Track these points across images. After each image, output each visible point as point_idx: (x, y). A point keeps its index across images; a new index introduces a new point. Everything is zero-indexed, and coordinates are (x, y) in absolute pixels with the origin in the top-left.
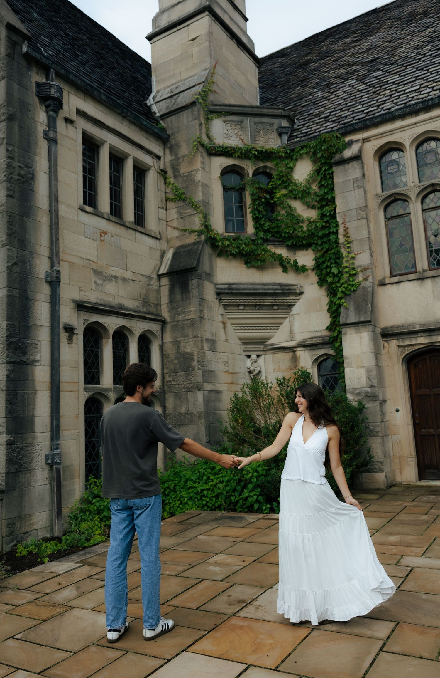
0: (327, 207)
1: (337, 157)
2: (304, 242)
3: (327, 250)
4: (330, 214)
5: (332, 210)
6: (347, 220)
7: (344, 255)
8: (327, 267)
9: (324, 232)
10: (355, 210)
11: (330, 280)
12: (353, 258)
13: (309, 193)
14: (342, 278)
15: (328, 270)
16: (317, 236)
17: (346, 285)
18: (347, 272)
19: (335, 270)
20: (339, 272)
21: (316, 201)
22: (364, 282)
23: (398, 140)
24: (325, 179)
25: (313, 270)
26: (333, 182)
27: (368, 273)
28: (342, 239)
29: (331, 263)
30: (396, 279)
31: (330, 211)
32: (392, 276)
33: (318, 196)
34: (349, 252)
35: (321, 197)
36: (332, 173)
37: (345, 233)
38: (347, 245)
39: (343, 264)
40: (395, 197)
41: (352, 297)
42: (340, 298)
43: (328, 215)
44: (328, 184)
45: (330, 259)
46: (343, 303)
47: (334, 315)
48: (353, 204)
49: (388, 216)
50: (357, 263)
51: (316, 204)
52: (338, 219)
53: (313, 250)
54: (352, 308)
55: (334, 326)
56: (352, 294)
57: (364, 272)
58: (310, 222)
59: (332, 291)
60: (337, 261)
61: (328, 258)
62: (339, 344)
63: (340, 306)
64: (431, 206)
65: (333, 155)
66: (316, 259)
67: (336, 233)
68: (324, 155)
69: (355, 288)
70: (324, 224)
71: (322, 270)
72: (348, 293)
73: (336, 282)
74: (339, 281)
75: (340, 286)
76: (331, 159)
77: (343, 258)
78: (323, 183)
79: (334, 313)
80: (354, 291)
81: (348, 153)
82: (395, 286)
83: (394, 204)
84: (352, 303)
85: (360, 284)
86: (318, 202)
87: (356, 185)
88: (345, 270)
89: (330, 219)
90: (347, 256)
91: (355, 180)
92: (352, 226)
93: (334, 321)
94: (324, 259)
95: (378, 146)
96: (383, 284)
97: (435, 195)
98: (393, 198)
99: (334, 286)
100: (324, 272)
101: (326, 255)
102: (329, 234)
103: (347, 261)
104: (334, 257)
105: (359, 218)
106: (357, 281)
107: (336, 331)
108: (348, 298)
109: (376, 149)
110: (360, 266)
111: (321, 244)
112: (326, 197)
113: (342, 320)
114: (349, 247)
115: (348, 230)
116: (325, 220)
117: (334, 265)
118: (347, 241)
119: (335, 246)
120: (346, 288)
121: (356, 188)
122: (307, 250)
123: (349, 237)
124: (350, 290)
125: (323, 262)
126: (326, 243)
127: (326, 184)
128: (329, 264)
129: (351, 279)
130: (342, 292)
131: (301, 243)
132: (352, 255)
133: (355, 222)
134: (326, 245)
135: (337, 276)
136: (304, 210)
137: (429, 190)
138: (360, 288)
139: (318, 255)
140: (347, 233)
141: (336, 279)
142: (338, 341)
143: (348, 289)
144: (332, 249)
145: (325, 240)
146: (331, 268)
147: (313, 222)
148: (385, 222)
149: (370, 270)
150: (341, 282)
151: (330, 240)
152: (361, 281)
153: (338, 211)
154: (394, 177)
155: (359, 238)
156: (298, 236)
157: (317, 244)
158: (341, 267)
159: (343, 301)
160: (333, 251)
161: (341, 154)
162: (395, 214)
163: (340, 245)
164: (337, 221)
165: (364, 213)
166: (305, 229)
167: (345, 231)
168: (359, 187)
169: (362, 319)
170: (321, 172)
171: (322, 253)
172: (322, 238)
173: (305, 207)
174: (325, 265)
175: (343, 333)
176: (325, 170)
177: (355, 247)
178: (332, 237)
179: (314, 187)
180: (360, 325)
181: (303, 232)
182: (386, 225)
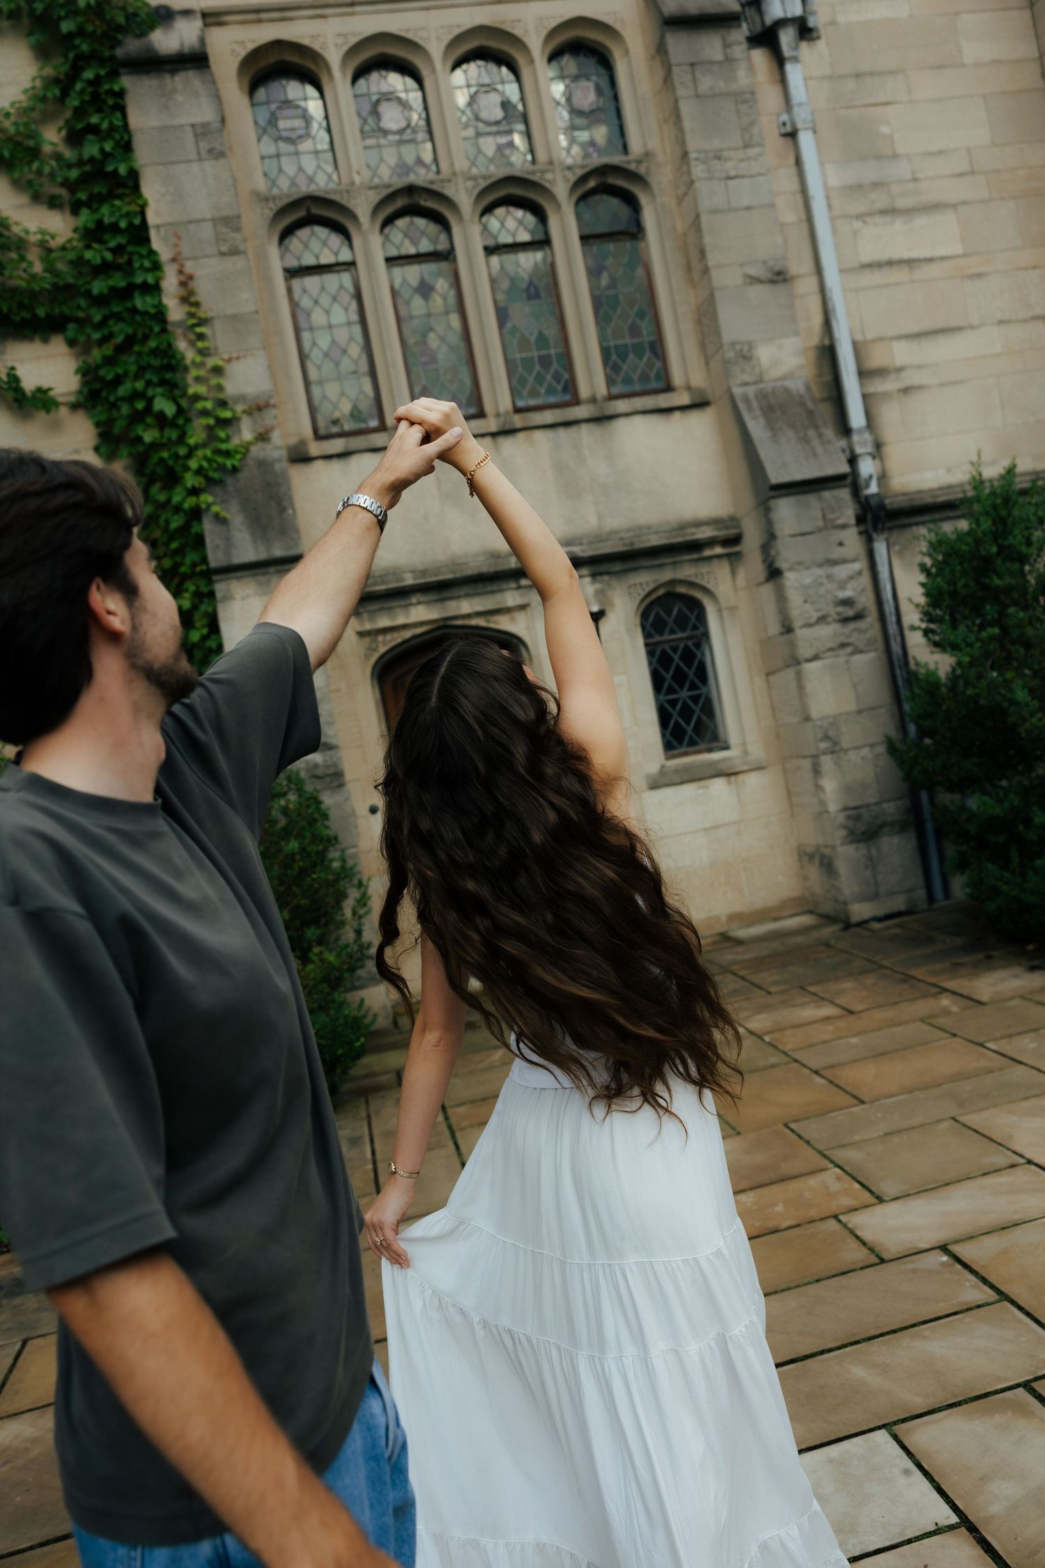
0: (117, 203)
1: (131, 46)
2: (41, 312)
3: (130, 341)
4: (131, 225)
5: (135, 214)
6: (186, 251)
7: (188, 362)
8: (135, 395)
9: (111, 283)
10: (209, 225)
11: (148, 437)
12: (218, 371)
13: (35, 153)
14: (189, 429)
15: (140, 405)
16: (88, 294)
17: (208, 452)
18: (205, 413)
19: (164, 406)
20: (180, 411)
21: (65, 184)
22: (260, 445)
23: (306, 42)
24: (99, 110)
25: (75, 407)
26: (126, 126)
27: (268, 418)
28: (175, 312)
29: (149, 383)
30: (337, 445)
31: (128, 214)
32: (318, 436)
33: (70, 166)
34: (202, 352)
35: (88, 168)
36: (121, 94)
37: (183, 292)
38: (198, 330)
39: (186, 387)
40: (308, 209)
41: (230, 488)
42: (195, 492)
43: (123, 224)
44: (112, 129)
45: (142, 369)
46: (209, 506)
47: (174, 545)
48: (202, 206)
49: (293, 263)
50: (232, 387)
51: (63, 192)
52: (156, 244)
53: (71, 343)
54: (237, 520)
55: (176, 581)
56: (229, 480)
57: (256, 414)
58: (50, 250)
59: (160, 470)
60: (168, 376)
61: (133, 368)
62: (205, 631)
63: (196, 514)
64: (403, 252)
65: (120, 37)
66: (88, 373)
67: (154, 289)
68: (90, 28)
69: (236, 463)
70: (109, 256)
71: (114, 406)
72: (216, 475)
73: (168, 445)
74: (181, 439)
75: (189, 455)
76: (112, 47)
77: (186, 369)
78: (94, 119)
79: (171, 538)
80: (235, 470)
81: (167, 41)
82: (336, 465)
83: (304, 233)
84: (234, 506)
85: (247, 450)
86: (71, 186)
87: (204, 146)
88: (199, 405)
89: (129, 242)
90: (201, 365)
91: (201, 131)
92: (206, 273)
93: (177, 566)
94: (120, 371)
95: (251, 46)
96: (300, 457)
97: (412, 223)
98: (301, 213)
99: (165, 455)
100: (125, 409)
101: (124, 357)
102: (126, 293)
103: (198, 379)
104: (156, 362)
105: (224, 249)
106: (235, 441)
107: (187, 595)
108: (218, 490)
109: (243, 53)
110: (242, 398)
111: (103, 323)
112: (110, 168)
113: (215, 558)
114: (201, 337)
115: (192, 284)
116: (112, 244)
117: (159, 390)
118: (191, 315)
119: (157, 329)
120: (208, 460)
121: (204, 156)
122: (45, 341)
123: (197, 304)
124: (222, 468)
125: (118, 381)
126: (122, 320)
127: (105, 125)
128: (139, 385)
129: (222, 434)
130: (200, 471)
131: (26, 315)
132: (211, 362)
133: (213, 261)
134: (120, 326)
135: (173, 424)
136: (21, 207)
137: (400, 203)
138: (250, 462)
139: (97, 354)
140: (192, 293)
141: (174, 435)
142: (198, 624)
143: (215, 465)
144: (146, 338)
145: (116, 308)
146: (150, 401)
147: (63, 248)
148: (286, 280)
149: (274, 412)
150: (192, 441)
151: (134, 310)
152: (249, 444)
153: (151, 219)
154: (297, 153)
155: (229, 312)
156: (15, 290)
157: (82, 323)
158: (184, 395)
159: (206, 498)
160: (152, 344)
161: (143, 40)
162: (309, 260)
163: (169, 328)
164: (152, 253)
165: (238, 236)
166: (38, 268)
167: (183, 284)
168: (217, 154)
169: (278, 552)
170: (78, 86)
171: (108, 350)
172: (101, 301)
173: (23, 199)
174: (123, 390)
175: (219, 595)
176: (97, 81)
177: (219, 336)
178: (140, 302)
179: (52, 137)
180: (272, 569)
181: (34, 277)
182: (289, 291)
